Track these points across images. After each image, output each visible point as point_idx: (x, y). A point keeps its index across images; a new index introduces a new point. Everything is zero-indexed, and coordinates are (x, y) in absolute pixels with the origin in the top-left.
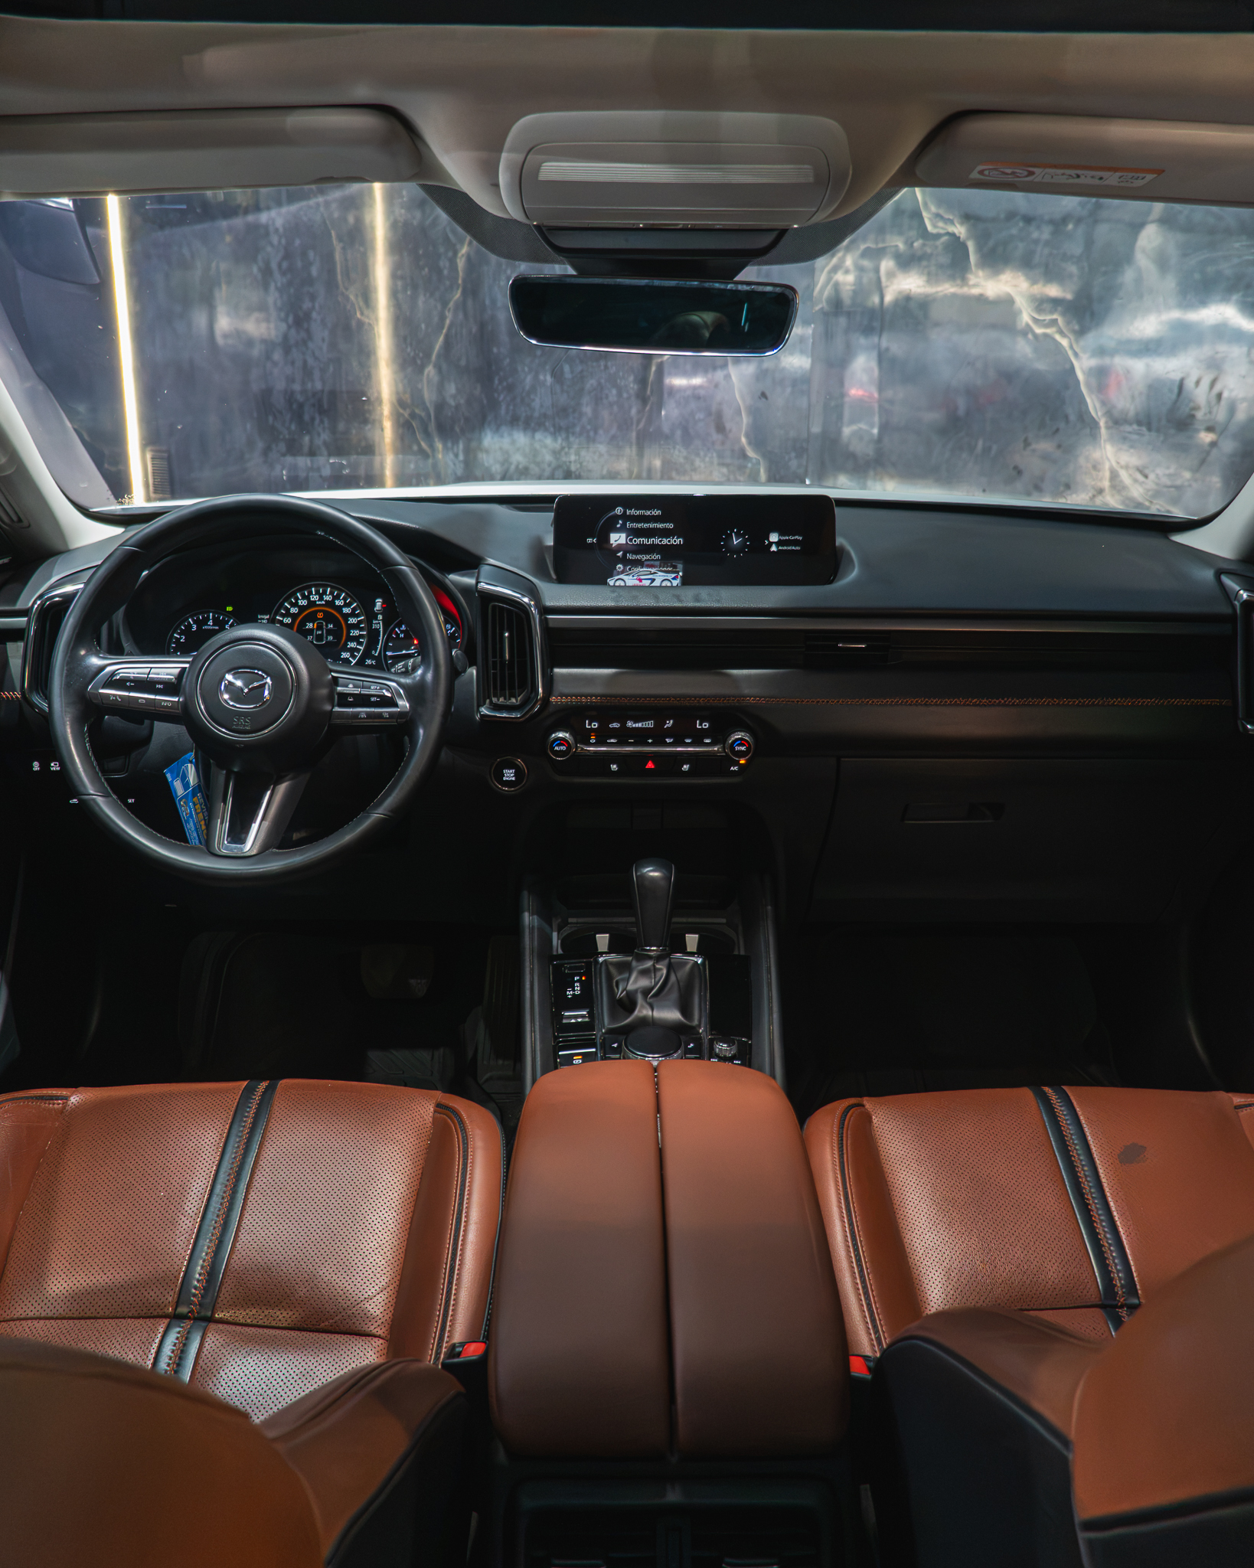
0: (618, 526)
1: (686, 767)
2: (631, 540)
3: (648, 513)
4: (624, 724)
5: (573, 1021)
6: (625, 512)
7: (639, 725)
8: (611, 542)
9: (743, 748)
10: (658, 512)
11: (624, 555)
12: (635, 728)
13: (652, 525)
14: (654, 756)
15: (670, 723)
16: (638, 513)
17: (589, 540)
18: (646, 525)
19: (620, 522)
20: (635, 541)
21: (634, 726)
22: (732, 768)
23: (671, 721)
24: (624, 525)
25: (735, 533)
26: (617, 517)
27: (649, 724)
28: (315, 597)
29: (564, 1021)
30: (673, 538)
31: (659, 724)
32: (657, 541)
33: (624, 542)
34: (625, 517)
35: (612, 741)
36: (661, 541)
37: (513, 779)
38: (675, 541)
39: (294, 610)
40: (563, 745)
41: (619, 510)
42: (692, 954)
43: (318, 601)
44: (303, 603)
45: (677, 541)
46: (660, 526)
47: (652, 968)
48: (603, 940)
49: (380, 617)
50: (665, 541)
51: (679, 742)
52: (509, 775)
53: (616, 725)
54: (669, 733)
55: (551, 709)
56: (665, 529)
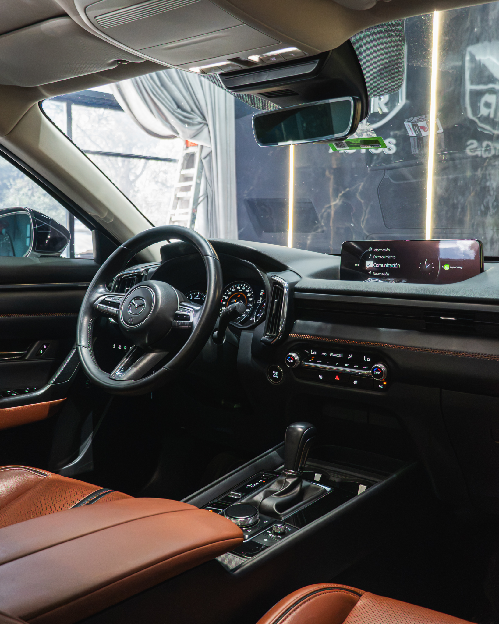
0: (370, 257)
1: (355, 382)
2: (375, 265)
3: (384, 250)
4: (328, 354)
5: (233, 497)
6: (373, 250)
7: (336, 355)
8: (366, 266)
9: (378, 373)
10: (388, 250)
11: (372, 273)
12: (334, 357)
13: (385, 257)
14: (340, 374)
15: (350, 356)
16: (379, 250)
17: (356, 265)
18: (382, 257)
19: (371, 255)
20: (377, 266)
21: (333, 356)
22: (379, 386)
23: (351, 355)
24: (372, 257)
25: (427, 261)
26: (369, 253)
27: (341, 356)
28: (239, 288)
30: (395, 264)
31: (346, 356)
32: (387, 266)
33: (372, 266)
34: (373, 253)
35: (319, 362)
36: (389, 266)
37: (277, 377)
38: (396, 266)
39: (230, 293)
40: (292, 359)
41: (370, 249)
43: (240, 290)
44: (234, 290)
45: (398, 266)
46: (389, 257)
47: (284, 481)
49: (261, 298)
50: (391, 266)
51: (351, 367)
52: (275, 374)
53: (325, 354)
54: (348, 361)
55: (289, 340)
56: (392, 259)
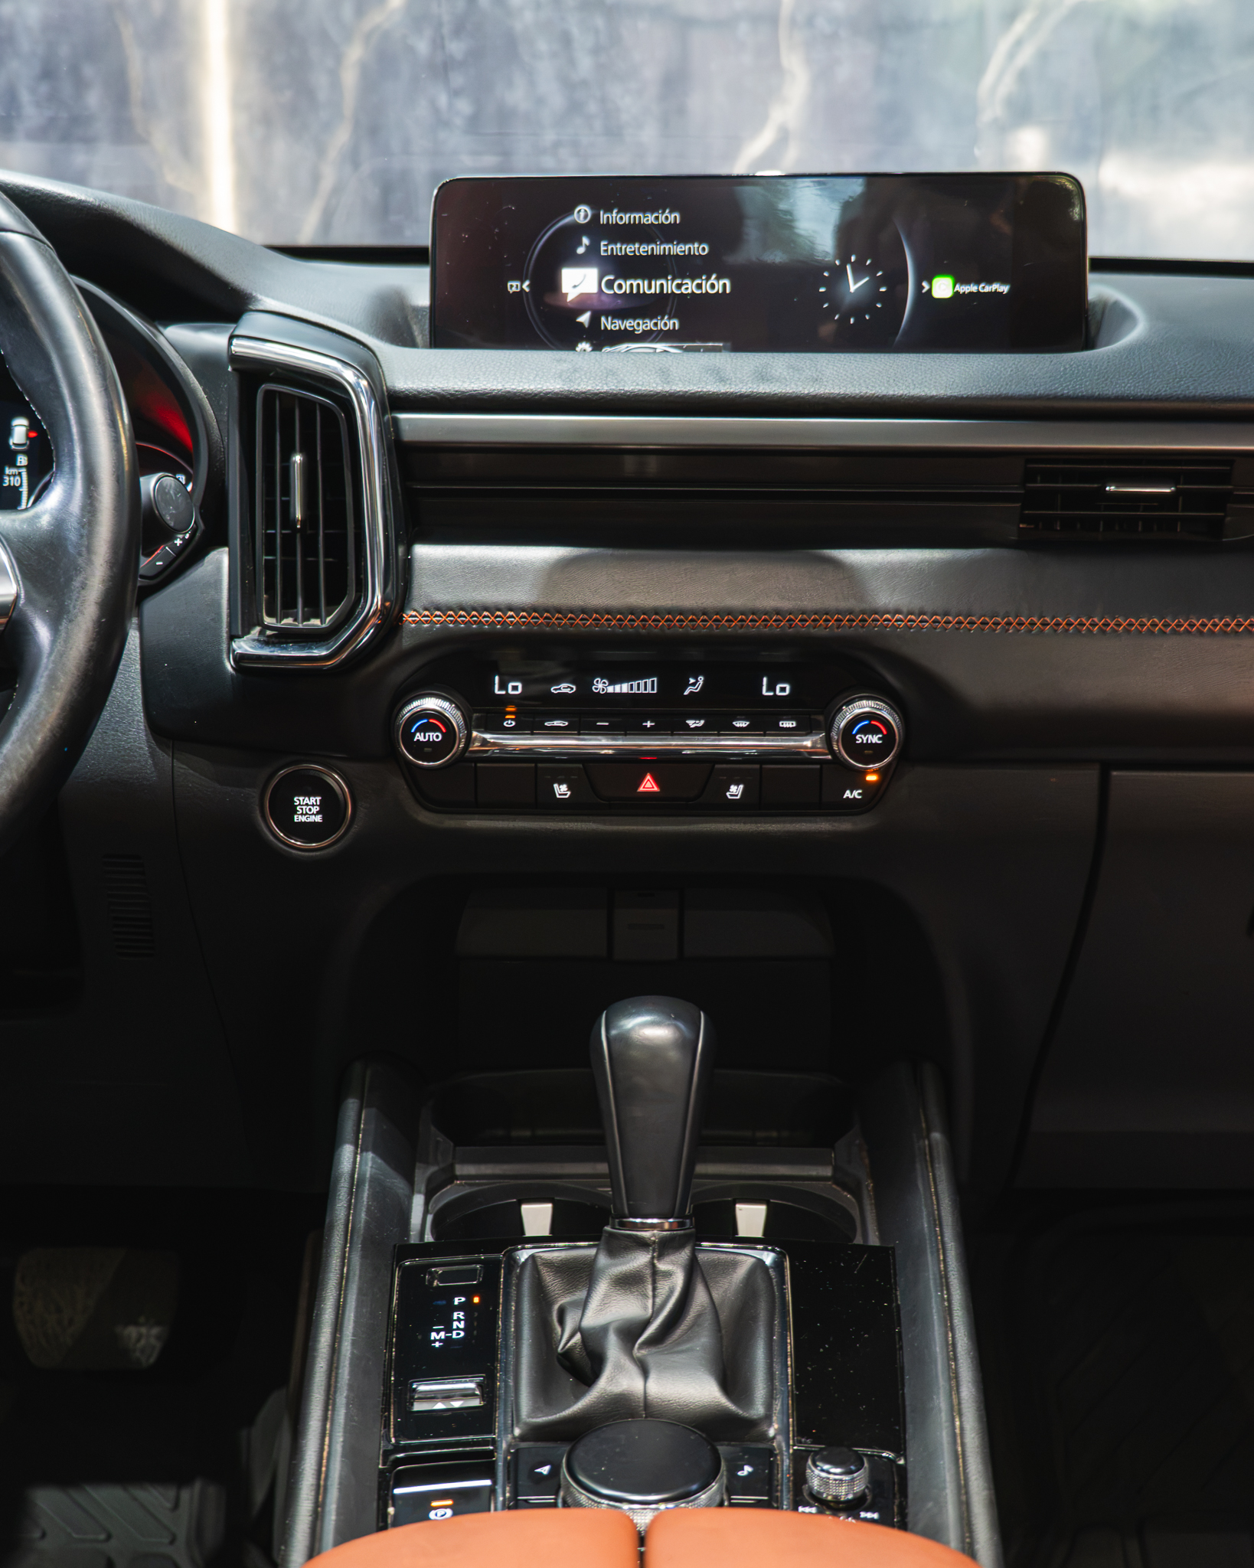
0: (581, 250)
1: (735, 791)
2: (610, 284)
3: (649, 219)
4: (584, 685)
5: (440, 1406)
6: (596, 218)
7: (624, 688)
8: (564, 290)
9: (874, 739)
10: (671, 217)
11: (595, 320)
12: (614, 694)
13: (659, 249)
14: (662, 763)
15: (696, 685)
16: (627, 218)
17: (513, 286)
18: (644, 249)
19: (585, 241)
20: (620, 287)
21: (610, 689)
22: (848, 794)
23: (701, 679)
24: (594, 249)
25: (853, 264)
26: (577, 230)
27: (647, 686)
29: (418, 1407)
30: (708, 279)
31: (672, 684)
32: (670, 286)
33: (594, 290)
34: (594, 228)
35: (556, 723)
36: (679, 286)
37: (318, 819)
38: (713, 286)
40: (435, 729)
41: (582, 214)
42: (750, 1242)
45: (718, 285)
46: (678, 249)
47: (648, 1272)
48: (537, 1217)
49: (22, 460)
50: (690, 287)
51: (719, 725)
52: (308, 809)
53: (565, 688)
54: (697, 705)
55: (406, 642)
56: (689, 257)
